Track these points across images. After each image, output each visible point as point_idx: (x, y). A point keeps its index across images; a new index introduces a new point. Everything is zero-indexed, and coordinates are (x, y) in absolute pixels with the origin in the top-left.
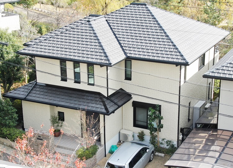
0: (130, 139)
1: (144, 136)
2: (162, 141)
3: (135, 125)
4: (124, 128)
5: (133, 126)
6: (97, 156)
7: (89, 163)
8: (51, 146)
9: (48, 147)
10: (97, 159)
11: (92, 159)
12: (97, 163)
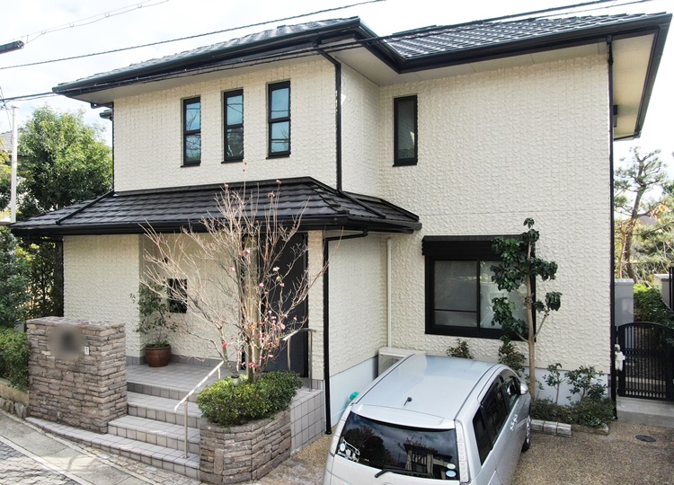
2: (551, 373)
3: (432, 327)
4: (390, 344)
5: (426, 333)
6: (292, 420)
7: (254, 441)
8: (106, 372)
9: (96, 378)
10: (293, 435)
11: (272, 428)
12: (293, 452)
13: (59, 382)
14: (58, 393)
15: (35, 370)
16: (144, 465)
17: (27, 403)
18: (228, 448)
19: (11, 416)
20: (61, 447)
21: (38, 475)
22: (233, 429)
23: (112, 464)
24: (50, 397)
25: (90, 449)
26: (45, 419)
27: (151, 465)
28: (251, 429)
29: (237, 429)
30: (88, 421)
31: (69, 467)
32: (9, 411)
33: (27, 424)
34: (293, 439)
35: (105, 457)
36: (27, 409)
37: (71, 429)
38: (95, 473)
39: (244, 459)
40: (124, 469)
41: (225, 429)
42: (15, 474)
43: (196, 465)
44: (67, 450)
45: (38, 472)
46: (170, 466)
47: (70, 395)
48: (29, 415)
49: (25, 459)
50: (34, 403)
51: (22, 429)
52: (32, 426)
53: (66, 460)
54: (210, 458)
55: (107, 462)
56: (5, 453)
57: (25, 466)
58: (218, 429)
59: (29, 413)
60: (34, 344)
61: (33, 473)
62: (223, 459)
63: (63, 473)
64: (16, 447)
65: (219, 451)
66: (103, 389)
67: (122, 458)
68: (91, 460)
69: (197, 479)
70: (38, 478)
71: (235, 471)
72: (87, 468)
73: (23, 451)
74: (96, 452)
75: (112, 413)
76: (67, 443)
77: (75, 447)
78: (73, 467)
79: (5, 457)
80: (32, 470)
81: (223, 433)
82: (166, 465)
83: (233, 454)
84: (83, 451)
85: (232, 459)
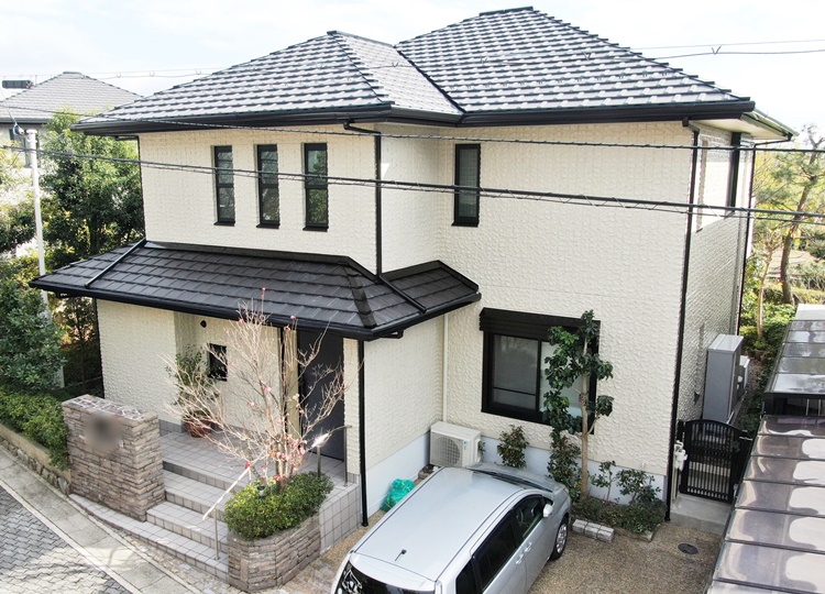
0: (469, 456)
1: (524, 451)
2: (602, 473)
3: (490, 406)
4: (445, 419)
5: (482, 411)
6: (321, 522)
7: (277, 553)
8: (141, 465)
9: (131, 470)
10: (322, 535)
11: (298, 536)
12: (322, 552)
13: (97, 467)
14: (97, 477)
15: (74, 452)
16: (179, 562)
17: (70, 480)
18: (252, 559)
19: (55, 491)
20: (103, 534)
21: (81, 571)
22: (257, 542)
23: (149, 559)
24: (90, 479)
25: (129, 539)
26: (89, 499)
27: (185, 562)
28: (276, 542)
29: (261, 542)
30: (127, 508)
31: (110, 562)
32: (53, 484)
33: (71, 502)
34: (322, 541)
35: (144, 550)
36: (70, 487)
37: (112, 513)
38: (134, 569)
39: (268, 568)
40: (160, 566)
41: (249, 543)
42: (61, 569)
43: (224, 568)
44: (109, 539)
45: (81, 568)
46: (203, 566)
47: (108, 481)
48: (72, 492)
49: (70, 551)
50: (77, 482)
51: (66, 509)
52: (75, 505)
53: (107, 552)
54: (237, 567)
55: (145, 556)
56: (51, 542)
57: (70, 559)
58: (243, 543)
59: (71, 490)
60: (71, 426)
61: (76, 568)
62: (249, 569)
63: (103, 569)
64: (61, 535)
65: (244, 562)
66: (139, 481)
67: (159, 552)
68: (130, 552)
69: (226, 582)
70: (81, 575)
71: (260, 579)
72: (126, 564)
73: (68, 541)
74: (135, 542)
75: (150, 501)
76: (109, 530)
77: (116, 536)
78: (114, 562)
79: (51, 547)
80: (76, 565)
81: (248, 546)
82: (198, 564)
83: (258, 564)
84: (124, 542)
85: (257, 569)
